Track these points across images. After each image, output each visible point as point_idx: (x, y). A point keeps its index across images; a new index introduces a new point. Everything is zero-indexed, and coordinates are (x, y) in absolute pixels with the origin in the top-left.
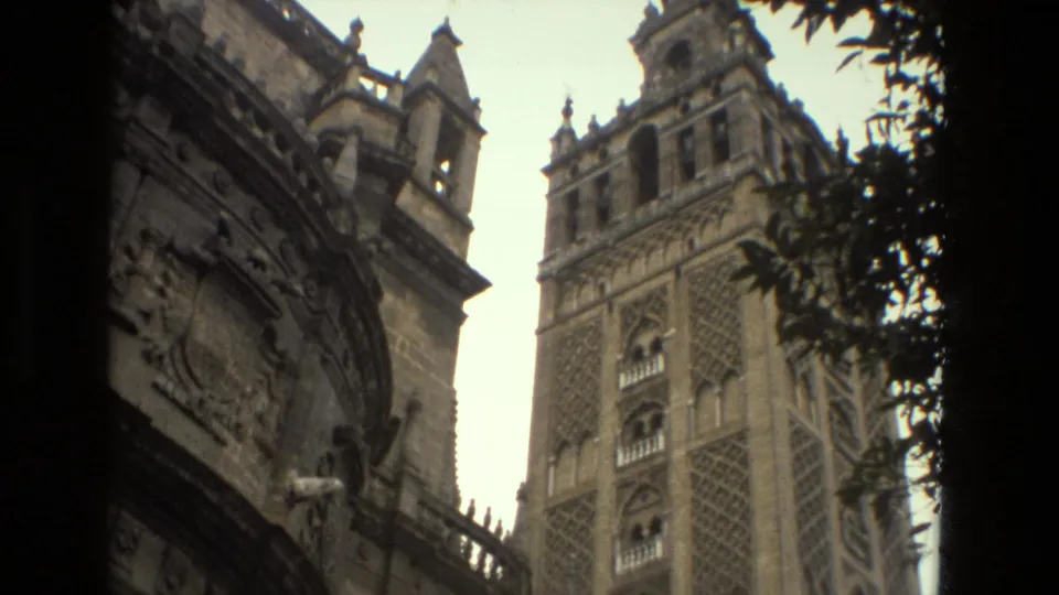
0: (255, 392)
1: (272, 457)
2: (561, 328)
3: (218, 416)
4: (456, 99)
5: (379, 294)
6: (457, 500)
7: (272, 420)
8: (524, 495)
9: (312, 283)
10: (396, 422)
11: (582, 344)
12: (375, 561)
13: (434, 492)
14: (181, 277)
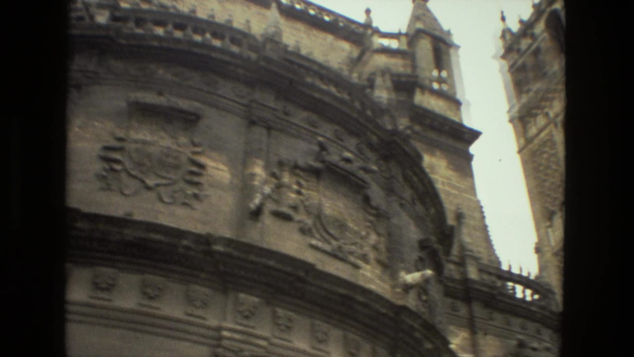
0: (368, 234)
1: (389, 266)
2: (530, 146)
3: (351, 253)
4: (437, 33)
5: (420, 158)
6: (499, 263)
7: (382, 247)
8: (538, 250)
9: (381, 162)
10: (452, 228)
11: (546, 152)
12: (463, 310)
13: (485, 261)
14: (307, 181)
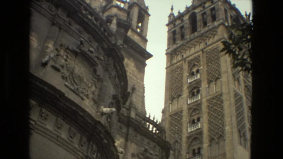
0: (92, 86)
1: (97, 103)
2: (172, 67)
3: (82, 93)
4: (142, 6)
5: (123, 59)
6: (146, 114)
7: (96, 93)
8: (163, 112)
9: (105, 56)
10: (129, 93)
11: (178, 71)
12: (124, 130)
13: (140, 111)
14: (71, 56)
